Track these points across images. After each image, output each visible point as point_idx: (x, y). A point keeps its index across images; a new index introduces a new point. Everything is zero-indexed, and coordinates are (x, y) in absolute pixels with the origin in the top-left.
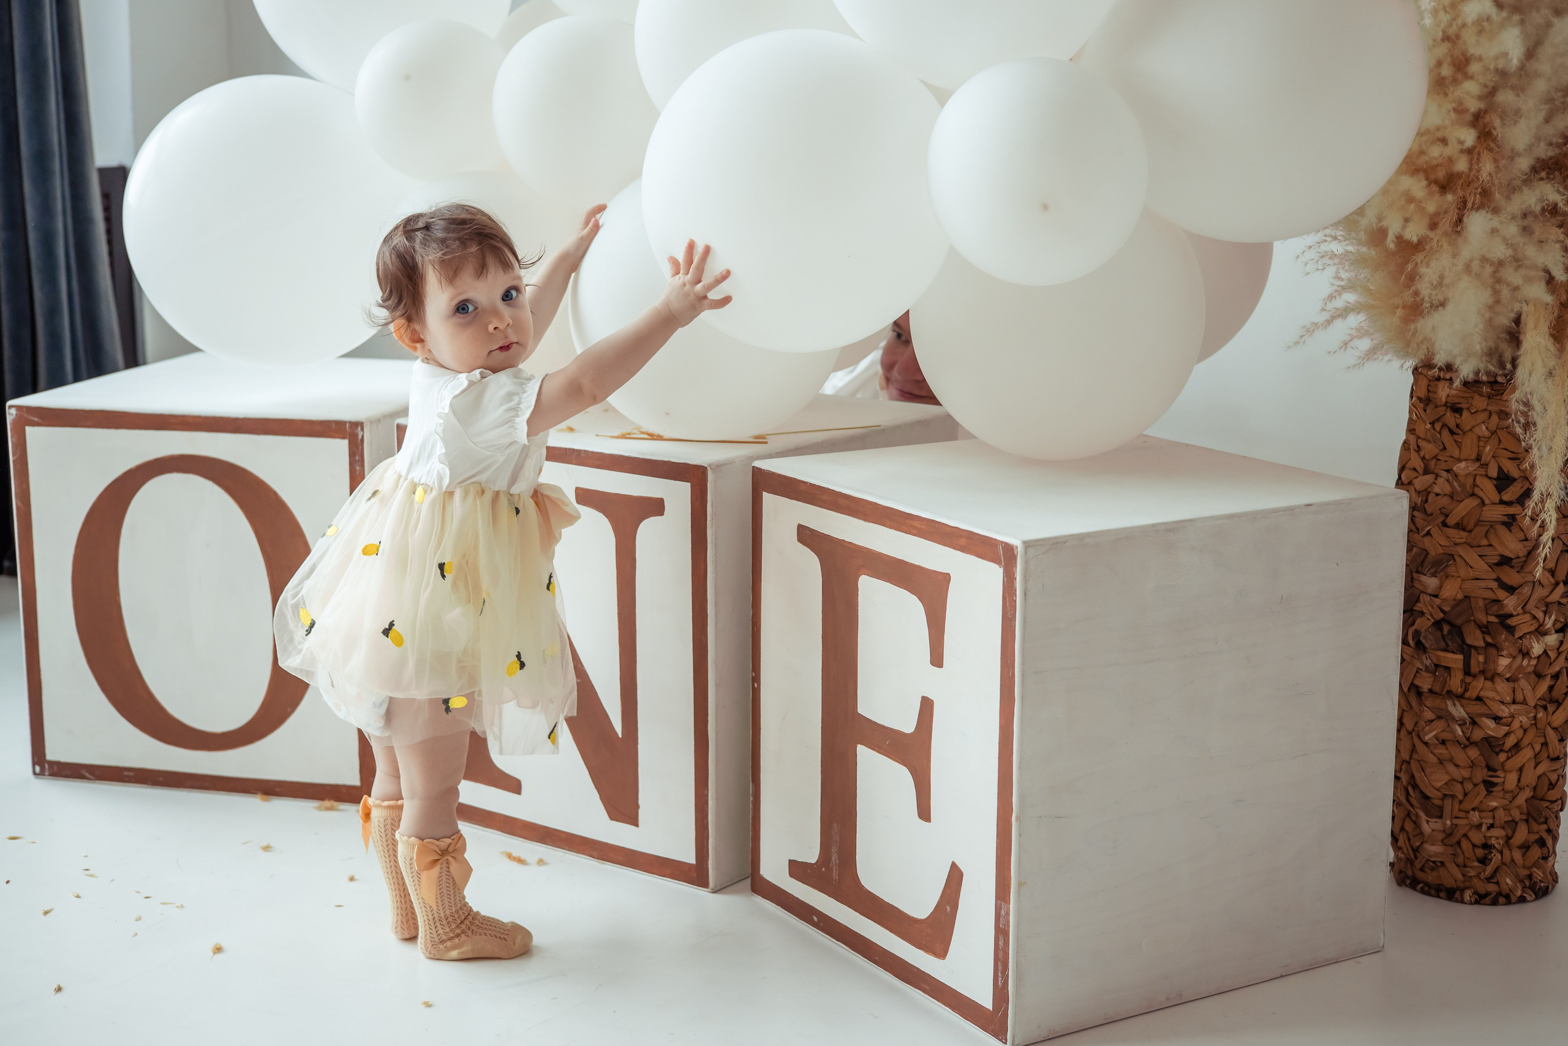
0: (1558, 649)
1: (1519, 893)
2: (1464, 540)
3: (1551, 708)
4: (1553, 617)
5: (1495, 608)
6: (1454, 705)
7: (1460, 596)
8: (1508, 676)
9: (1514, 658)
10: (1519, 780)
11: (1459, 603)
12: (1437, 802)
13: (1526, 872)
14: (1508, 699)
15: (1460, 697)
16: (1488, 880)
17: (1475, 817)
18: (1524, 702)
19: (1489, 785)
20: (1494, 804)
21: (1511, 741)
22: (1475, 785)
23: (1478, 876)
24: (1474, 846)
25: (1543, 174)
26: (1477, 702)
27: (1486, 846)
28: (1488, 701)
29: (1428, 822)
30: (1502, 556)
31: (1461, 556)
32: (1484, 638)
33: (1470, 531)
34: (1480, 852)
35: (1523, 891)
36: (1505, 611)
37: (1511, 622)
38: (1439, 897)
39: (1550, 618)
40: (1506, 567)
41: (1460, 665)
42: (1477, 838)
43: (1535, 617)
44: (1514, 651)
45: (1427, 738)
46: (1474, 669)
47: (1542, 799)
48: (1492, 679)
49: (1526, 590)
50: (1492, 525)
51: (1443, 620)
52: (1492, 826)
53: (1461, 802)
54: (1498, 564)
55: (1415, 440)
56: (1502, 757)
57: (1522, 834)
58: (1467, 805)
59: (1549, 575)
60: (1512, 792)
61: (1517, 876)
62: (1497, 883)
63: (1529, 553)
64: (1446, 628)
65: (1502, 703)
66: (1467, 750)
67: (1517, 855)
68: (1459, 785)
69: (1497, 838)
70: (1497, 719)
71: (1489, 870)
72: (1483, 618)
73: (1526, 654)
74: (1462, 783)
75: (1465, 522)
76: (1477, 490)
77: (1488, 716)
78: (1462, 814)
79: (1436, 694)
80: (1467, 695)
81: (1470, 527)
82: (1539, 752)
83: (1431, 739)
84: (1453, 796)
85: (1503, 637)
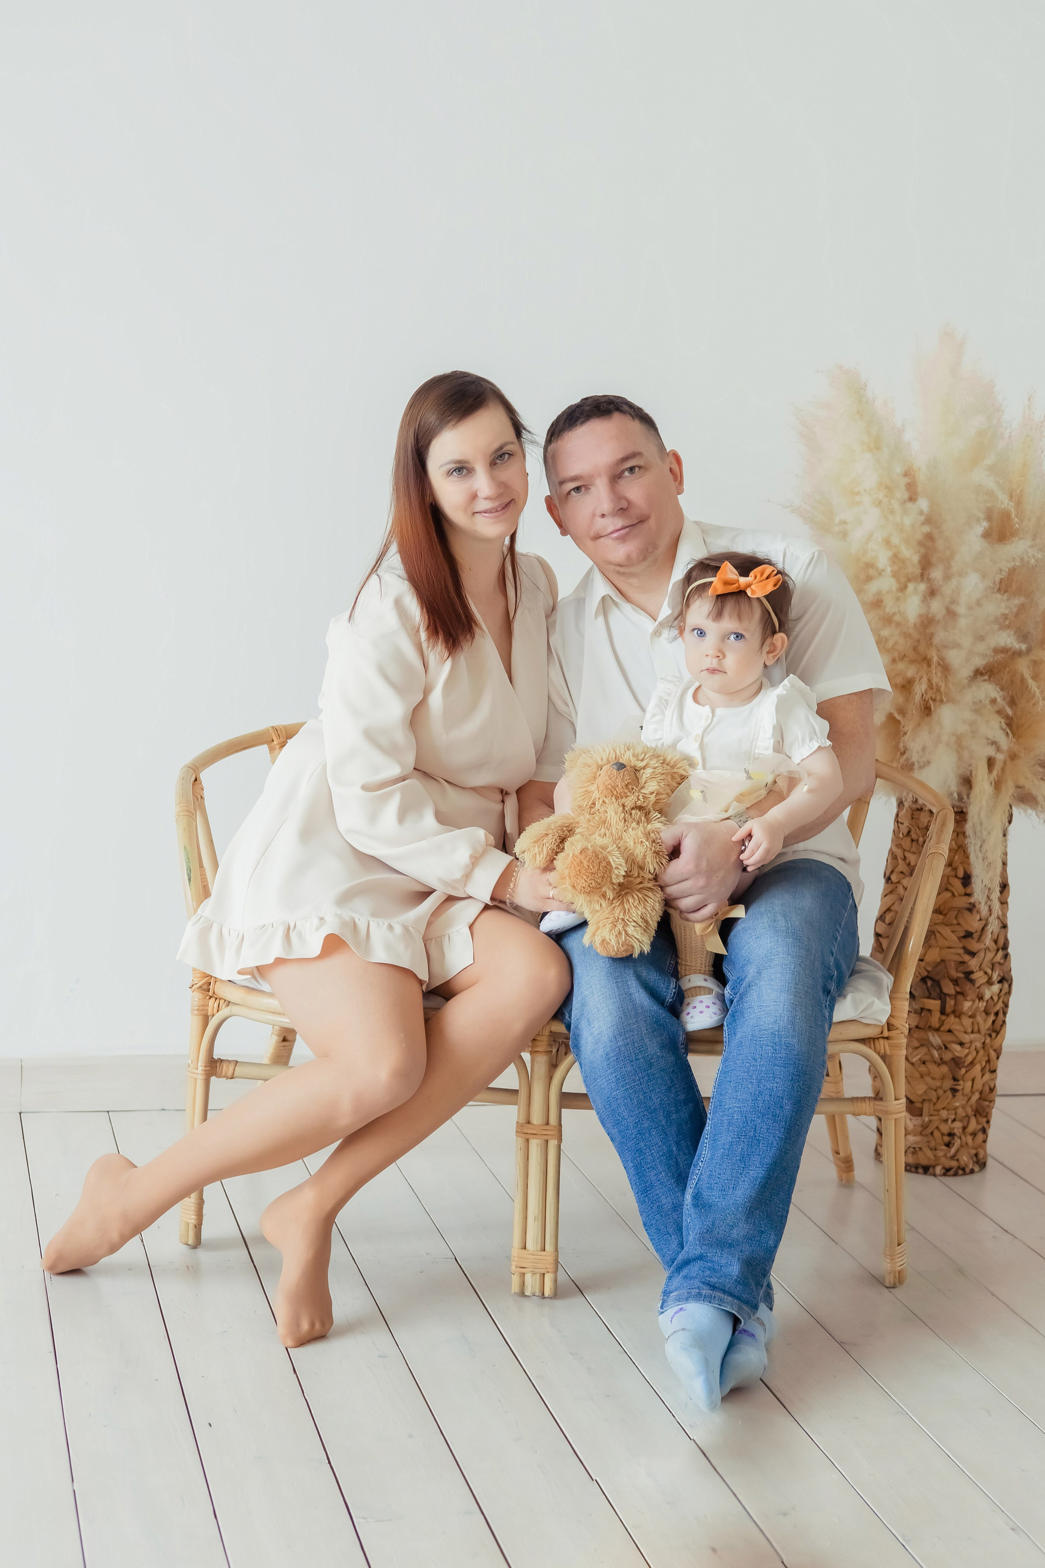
0: (998, 995)
1: (971, 1167)
2: (940, 921)
3: (994, 1035)
4: (997, 973)
5: (961, 969)
6: (934, 1036)
7: (939, 960)
8: (970, 1014)
9: (974, 1001)
10: (972, 1087)
11: (937, 965)
12: (919, 1105)
13: (974, 1152)
14: (970, 1030)
15: (937, 1030)
16: (952, 1158)
17: (944, 1114)
18: (979, 1032)
19: (954, 1091)
20: (957, 1104)
21: (970, 1059)
22: (945, 1092)
23: (945, 1156)
24: (943, 1135)
25: (986, 677)
26: (949, 1033)
27: (951, 1135)
28: (955, 1032)
29: (911, 1119)
30: (966, 931)
31: (939, 932)
32: (955, 989)
33: (945, 915)
34: (947, 1139)
35: (973, 1166)
36: (968, 970)
37: (973, 976)
38: (917, 1172)
39: (995, 973)
40: (970, 939)
41: (939, 1008)
42: (945, 1128)
43: (986, 973)
44: (974, 996)
45: (914, 1060)
46: (948, 1009)
47: (985, 1100)
48: (959, 1017)
49: (982, 954)
50: (959, 910)
51: (927, 977)
52: (954, 1120)
53: (935, 1104)
54: (965, 937)
55: (902, 853)
56: (963, 1071)
57: (973, 1125)
58: (938, 1106)
59: (993, 944)
60: (967, 1095)
61: (969, 1154)
62: (958, 1160)
63: (983, 929)
64: (929, 983)
65: (966, 1032)
66: (940, 1067)
67: (969, 1139)
68: (934, 1093)
69: (958, 1128)
70: (961, 1044)
71: (953, 1150)
72: (955, 974)
73: (981, 998)
74: (936, 1090)
75: (942, 908)
76: (949, 886)
77: (955, 1042)
78: (935, 1113)
79: (921, 1028)
80: (942, 1028)
81: (945, 912)
82: (985, 1066)
83: (916, 1061)
84: (930, 1100)
85: (968, 986)
